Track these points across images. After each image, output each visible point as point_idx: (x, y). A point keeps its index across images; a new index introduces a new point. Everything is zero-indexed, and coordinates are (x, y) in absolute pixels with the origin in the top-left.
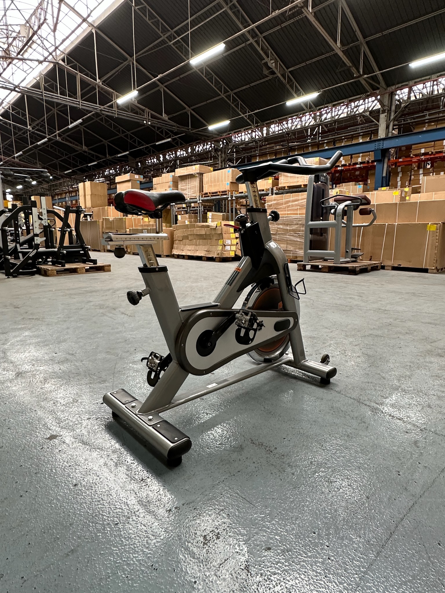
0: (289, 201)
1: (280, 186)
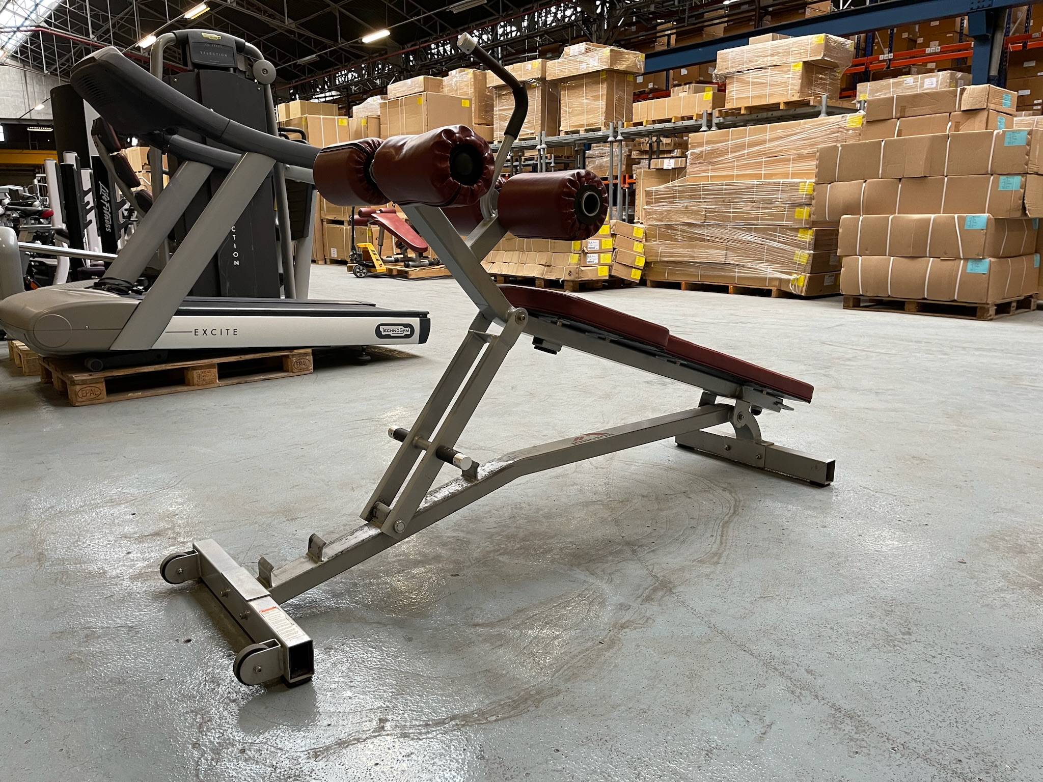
0: (742, 147)
1: (728, 106)
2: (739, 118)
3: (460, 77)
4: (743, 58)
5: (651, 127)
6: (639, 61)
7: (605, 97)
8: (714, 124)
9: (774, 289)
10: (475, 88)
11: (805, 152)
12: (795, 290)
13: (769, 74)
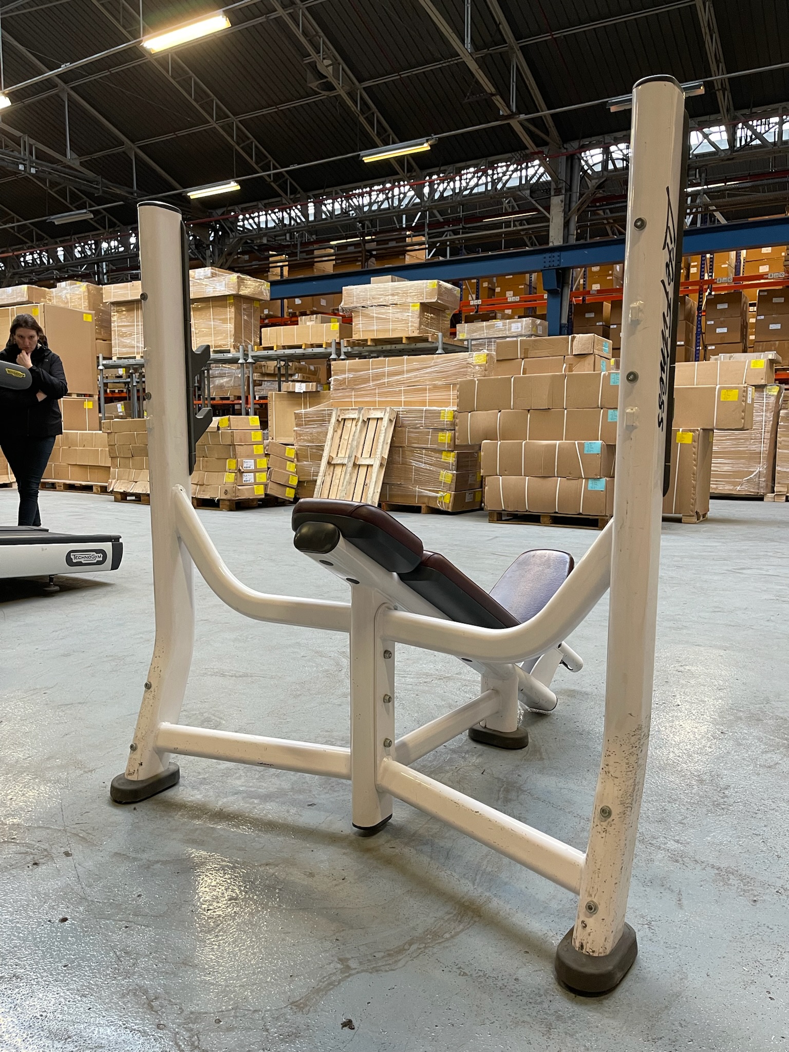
1: (355, 337)
2: (366, 348)
3: (71, 289)
4: (367, 295)
5: (281, 352)
6: (265, 289)
7: (233, 321)
8: (342, 353)
9: (423, 506)
10: (89, 303)
11: (439, 383)
12: (442, 506)
13: (390, 311)
